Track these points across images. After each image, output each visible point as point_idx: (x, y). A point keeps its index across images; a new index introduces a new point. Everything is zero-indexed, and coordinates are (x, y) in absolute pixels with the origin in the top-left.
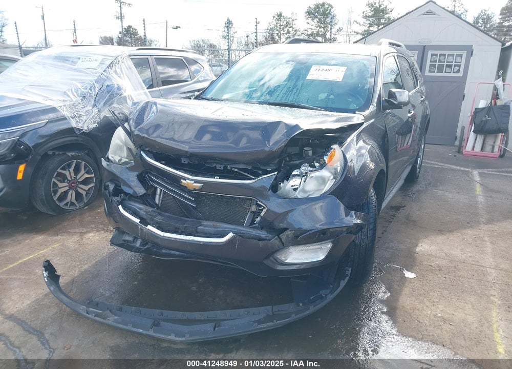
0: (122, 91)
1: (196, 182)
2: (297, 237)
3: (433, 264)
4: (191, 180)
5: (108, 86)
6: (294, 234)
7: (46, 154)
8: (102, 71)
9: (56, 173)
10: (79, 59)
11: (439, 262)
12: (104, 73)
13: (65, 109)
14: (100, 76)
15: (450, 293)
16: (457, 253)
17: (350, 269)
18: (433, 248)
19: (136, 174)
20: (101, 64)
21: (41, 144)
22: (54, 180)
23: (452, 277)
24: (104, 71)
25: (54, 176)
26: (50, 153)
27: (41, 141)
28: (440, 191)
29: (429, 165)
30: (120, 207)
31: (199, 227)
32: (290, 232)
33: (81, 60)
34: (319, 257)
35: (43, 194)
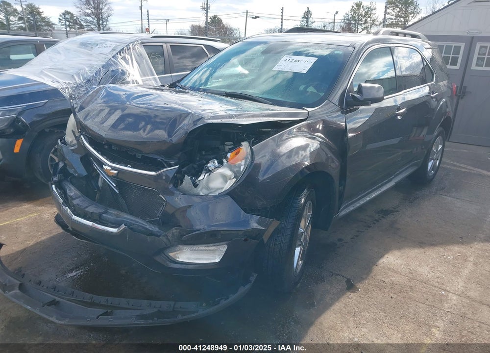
0: (126, 77)
1: (113, 168)
2: (182, 236)
3: (386, 280)
4: (110, 166)
5: (113, 71)
6: (179, 232)
7: (43, 131)
8: (110, 57)
9: (53, 149)
10: (97, 45)
11: (396, 278)
12: (113, 59)
13: (67, 91)
14: (108, 62)
15: (386, 316)
16: (424, 271)
17: (255, 275)
18: (400, 261)
19: (80, 156)
20: (113, 50)
21: (37, 122)
22: (51, 155)
23: (399, 298)
24: (113, 57)
25: (52, 151)
26: (47, 130)
27: (38, 119)
28: (450, 198)
29: (455, 168)
30: (54, 186)
31: (103, 215)
32: (175, 231)
33: (98, 46)
34: (214, 259)
35: (41, 167)
